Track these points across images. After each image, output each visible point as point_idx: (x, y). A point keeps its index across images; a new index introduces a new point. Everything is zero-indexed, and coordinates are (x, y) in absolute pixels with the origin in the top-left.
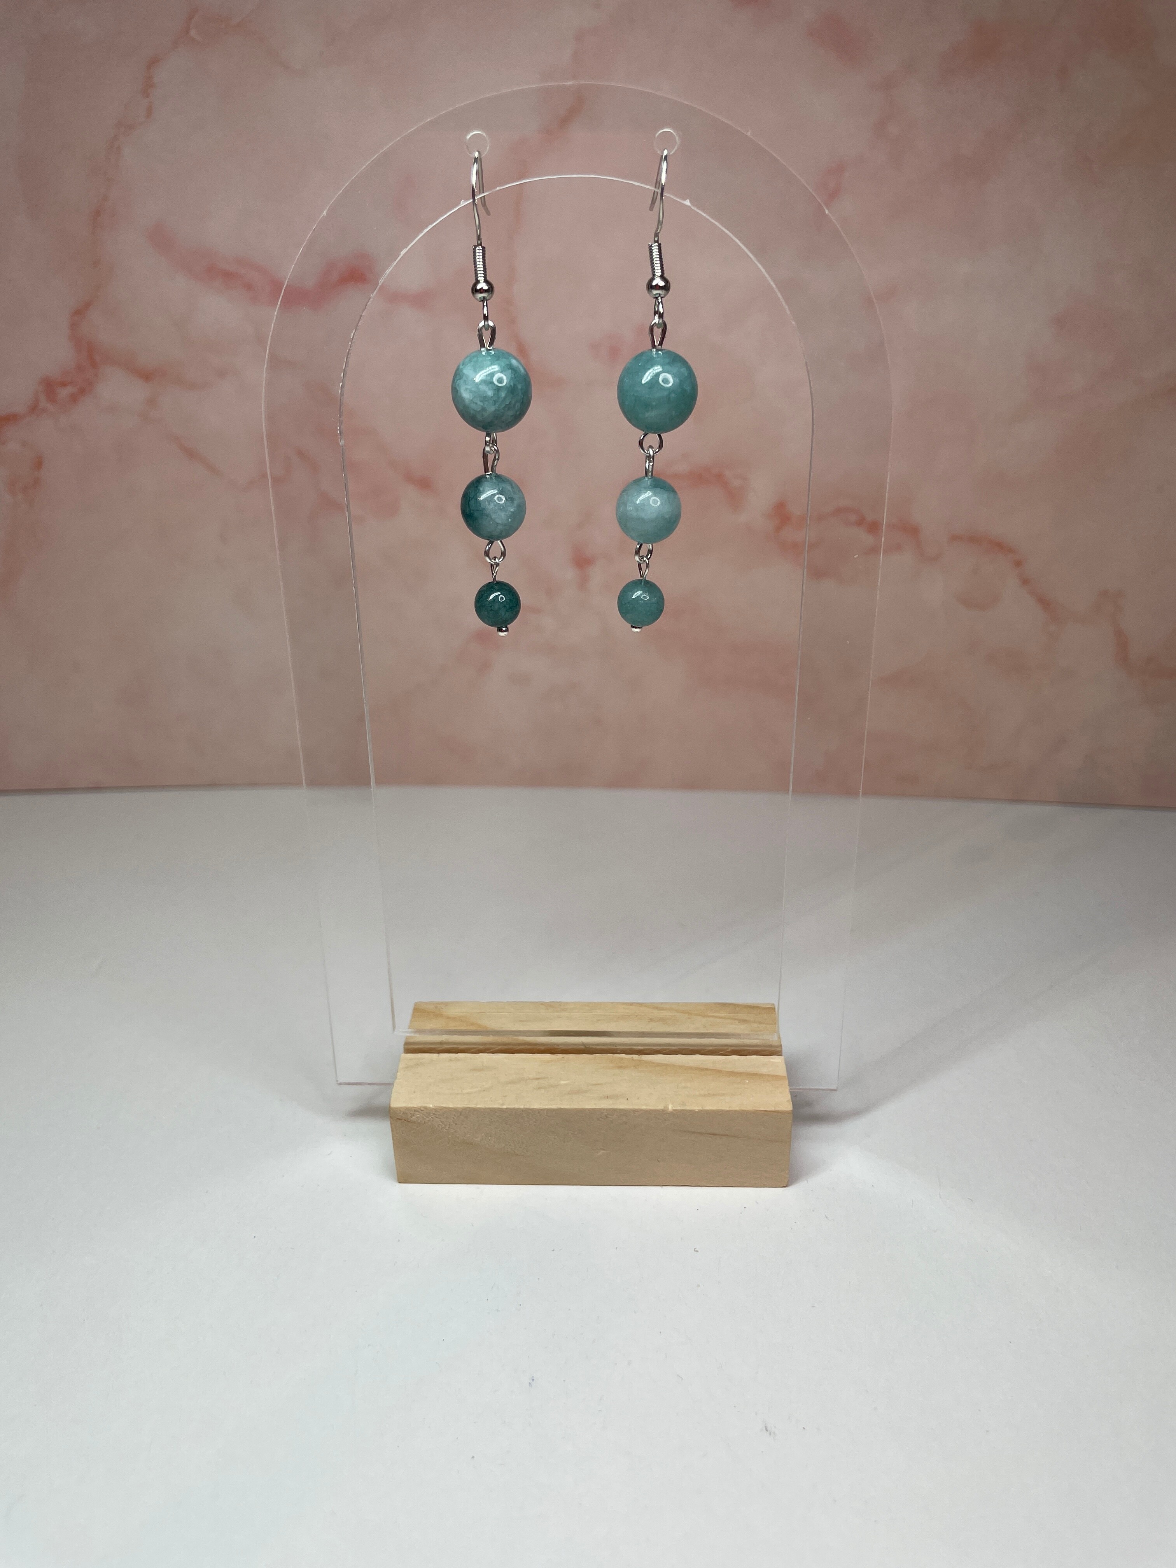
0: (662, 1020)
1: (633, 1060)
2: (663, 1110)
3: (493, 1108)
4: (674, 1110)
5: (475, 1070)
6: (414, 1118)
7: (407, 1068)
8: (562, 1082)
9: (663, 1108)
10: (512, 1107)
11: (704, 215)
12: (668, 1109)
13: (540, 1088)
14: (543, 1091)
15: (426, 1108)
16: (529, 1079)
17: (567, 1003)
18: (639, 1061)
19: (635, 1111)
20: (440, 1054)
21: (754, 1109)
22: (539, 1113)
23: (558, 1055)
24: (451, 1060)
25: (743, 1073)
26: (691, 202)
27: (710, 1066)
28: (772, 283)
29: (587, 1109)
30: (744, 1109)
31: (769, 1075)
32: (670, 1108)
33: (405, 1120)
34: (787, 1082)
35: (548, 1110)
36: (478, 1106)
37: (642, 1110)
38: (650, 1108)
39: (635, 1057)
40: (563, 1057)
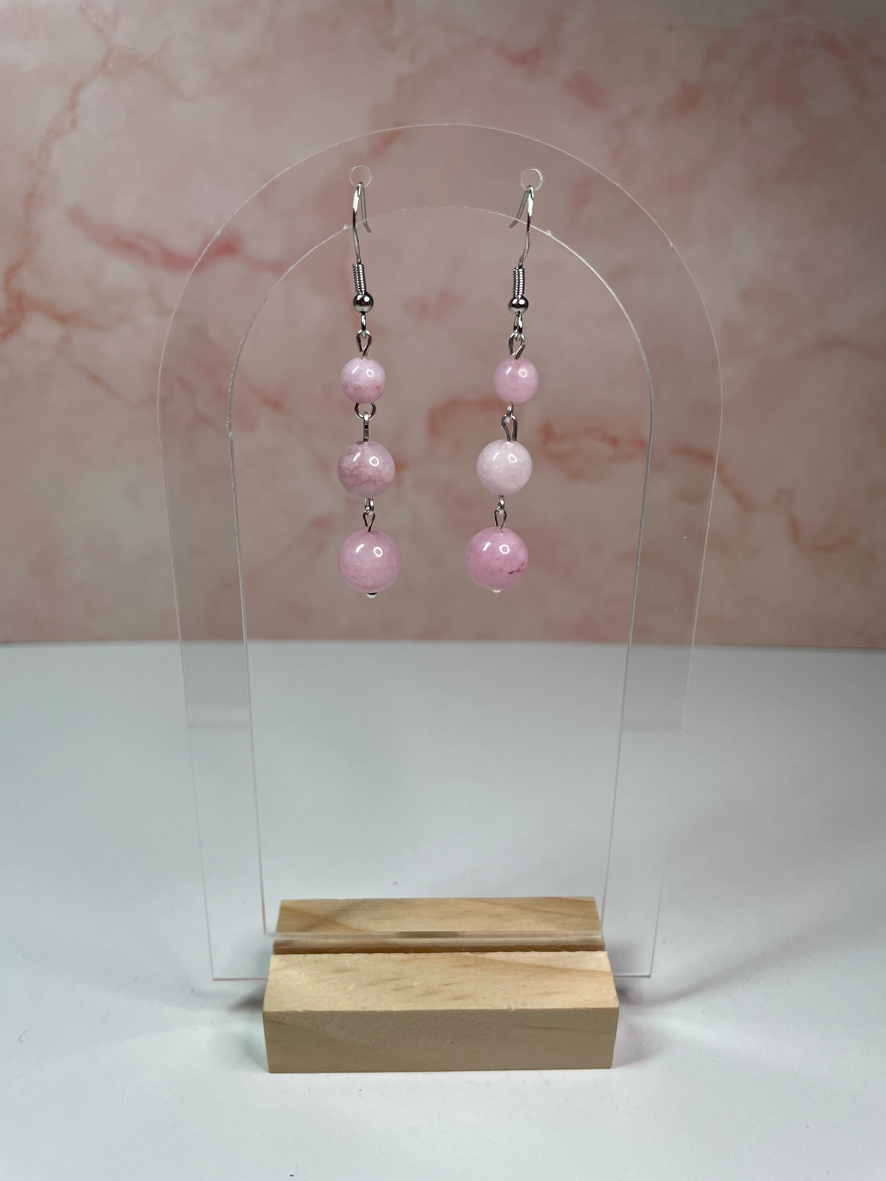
0: (498, 916)
1: (477, 958)
2: (506, 1010)
3: (356, 1011)
4: (516, 1010)
5: (338, 971)
6: (285, 1021)
7: (277, 970)
8: (416, 983)
9: (506, 1008)
10: (373, 1009)
11: (563, 244)
12: (511, 1009)
13: (396, 990)
14: (400, 993)
15: (296, 1012)
16: (387, 980)
17: (415, 900)
18: (483, 959)
19: (481, 1012)
20: (307, 955)
21: (586, 1007)
22: (397, 1014)
23: (412, 954)
24: (316, 961)
25: (574, 969)
26: (551, 232)
27: (545, 963)
28: (620, 305)
29: (440, 1010)
30: (577, 1007)
31: (594, 971)
32: (514, 1007)
33: (277, 1023)
34: (611, 979)
35: (406, 1012)
36: (343, 1010)
37: (487, 1010)
38: (496, 1008)
39: (480, 955)
40: (415, 956)
